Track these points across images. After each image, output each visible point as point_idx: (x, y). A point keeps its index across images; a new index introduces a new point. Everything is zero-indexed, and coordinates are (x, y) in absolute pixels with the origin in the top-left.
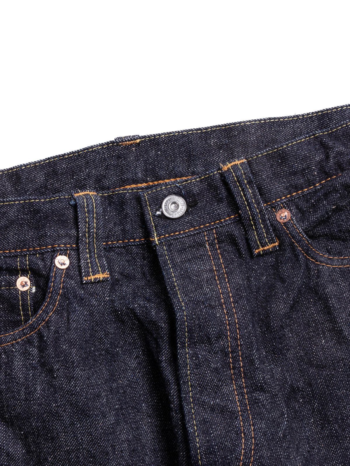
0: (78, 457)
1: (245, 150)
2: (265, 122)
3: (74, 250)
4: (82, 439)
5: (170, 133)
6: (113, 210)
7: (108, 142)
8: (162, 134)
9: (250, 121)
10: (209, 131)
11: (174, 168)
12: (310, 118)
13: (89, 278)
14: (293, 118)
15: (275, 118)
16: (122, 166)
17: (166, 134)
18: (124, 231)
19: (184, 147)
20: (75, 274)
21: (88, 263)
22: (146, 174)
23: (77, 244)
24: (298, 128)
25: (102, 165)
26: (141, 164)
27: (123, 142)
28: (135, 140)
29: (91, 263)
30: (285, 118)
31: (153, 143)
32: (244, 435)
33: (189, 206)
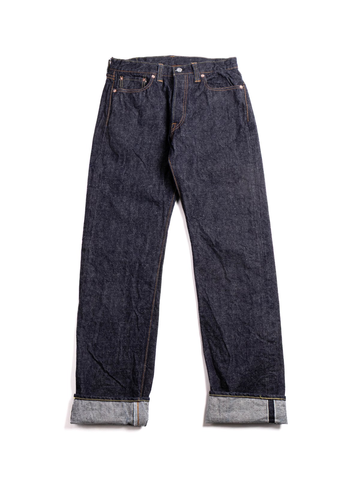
3: (156, 75)
6: (166, 69)
7: (168, 56)
13: (159, 81)
16: (170, 61)
18: (167, 74)
19: (184, 60)
20: (156, 79)
21: (159, 78)
22: (174, 64)
26: (174, 61)
28: (173, 56)
32: (183, 115)
33: (183, 70)
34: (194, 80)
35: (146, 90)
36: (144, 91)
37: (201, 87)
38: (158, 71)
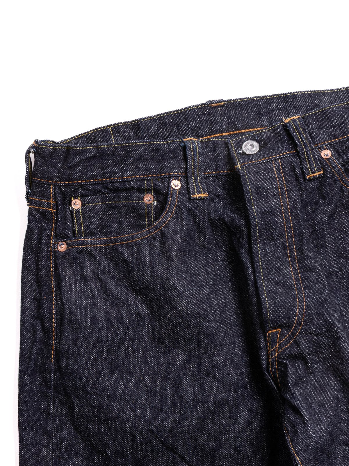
0: (188, 314)
1: (297, 111)
2: (311, 93)
3: (183, 177)
4: (191, 302)
5: (245, 98)
6: (208, 151)
7: (201, 104)
8: (239, 99)
9: (301, 92)
10: (272, 98)
11: (248, 122)
12: (343, 91)
13: (195, 196)
14: (330, 91)
15: (318, 91)
16: (212, 121)
17: (241, 99)
18: (216, 165)
19: (255, 108)
20: (185, 193)
21: (194, 186)
22: (229, 126)
23: (186, 173)
24: (334, 98)
25: (197, 120)
26: (225, 118)
27: (212, 104)
28: (220, 102)
29: (196, 186)
30: (325, 91)
31: (233, 105)
32: (298, 300)
33: (261, 147)
34: (303, 174)
35: (162, 233)
36: (154, 238)
37: (327, 190)
38: (187, 164)
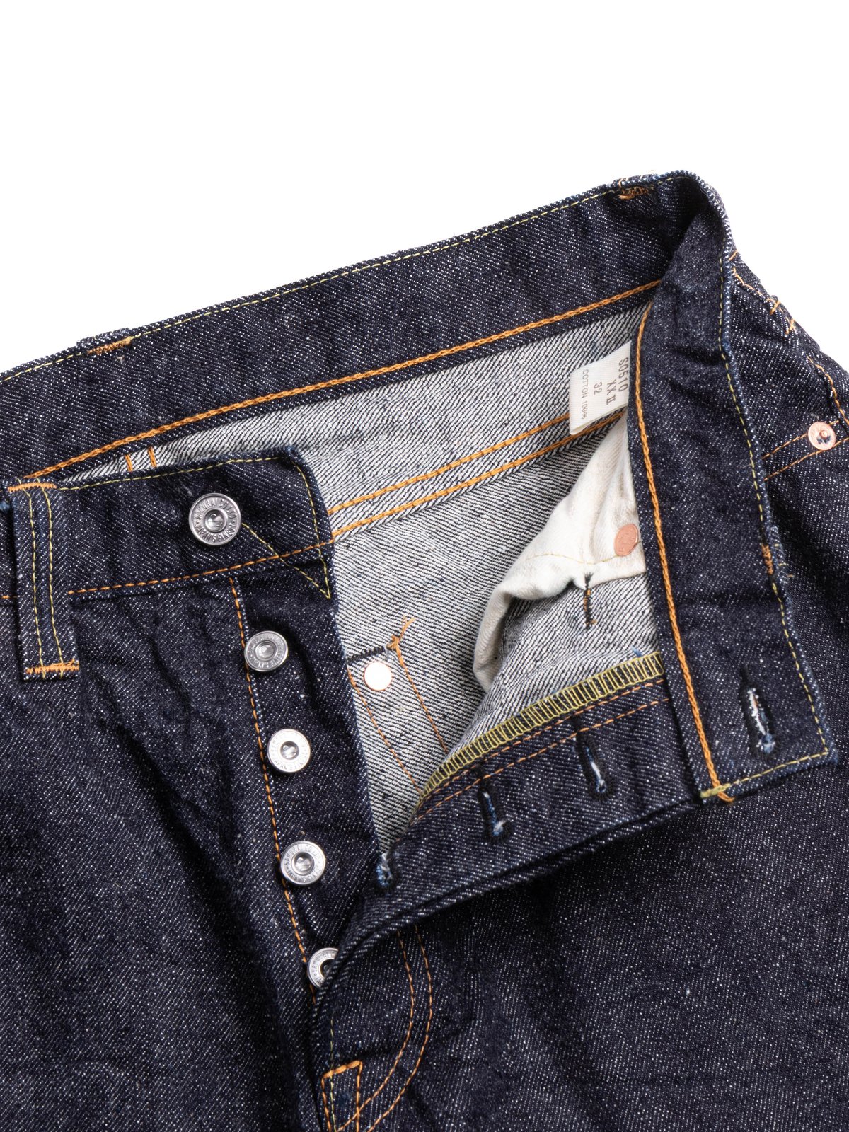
1: (357, 329)
2: (393, 262)
3: (6, 606)
5: (195, 314)
6: (90, 521)
7: (64, 352)
8: (177, 318)
9: (359, 266)
10: (276, 299)
12: (487, 239)
13: (37, 670)
14: (450, 244)
15: (412, 251)
16: (101, 400)
17: (185, 318)
19: (228, 338)
20: (7, 659)
21: (36, 636)
22: (154, 408)
23: (13, 594)
24: (464, 264)
25: (57, 401)
26: (140, 389)
27: (96, 346)
28: (121, 338)
29: (43, 637)
30: (434, 248)
31: (161, 341)
38: (15, 569)
